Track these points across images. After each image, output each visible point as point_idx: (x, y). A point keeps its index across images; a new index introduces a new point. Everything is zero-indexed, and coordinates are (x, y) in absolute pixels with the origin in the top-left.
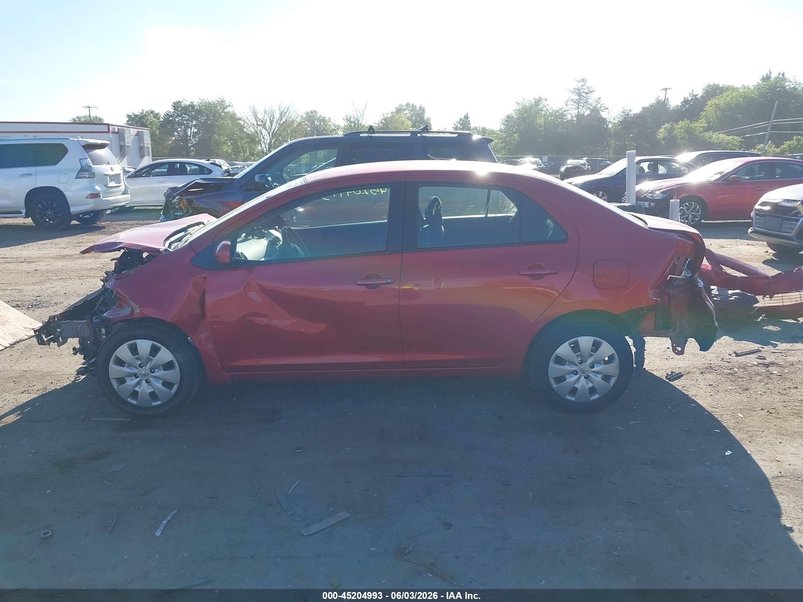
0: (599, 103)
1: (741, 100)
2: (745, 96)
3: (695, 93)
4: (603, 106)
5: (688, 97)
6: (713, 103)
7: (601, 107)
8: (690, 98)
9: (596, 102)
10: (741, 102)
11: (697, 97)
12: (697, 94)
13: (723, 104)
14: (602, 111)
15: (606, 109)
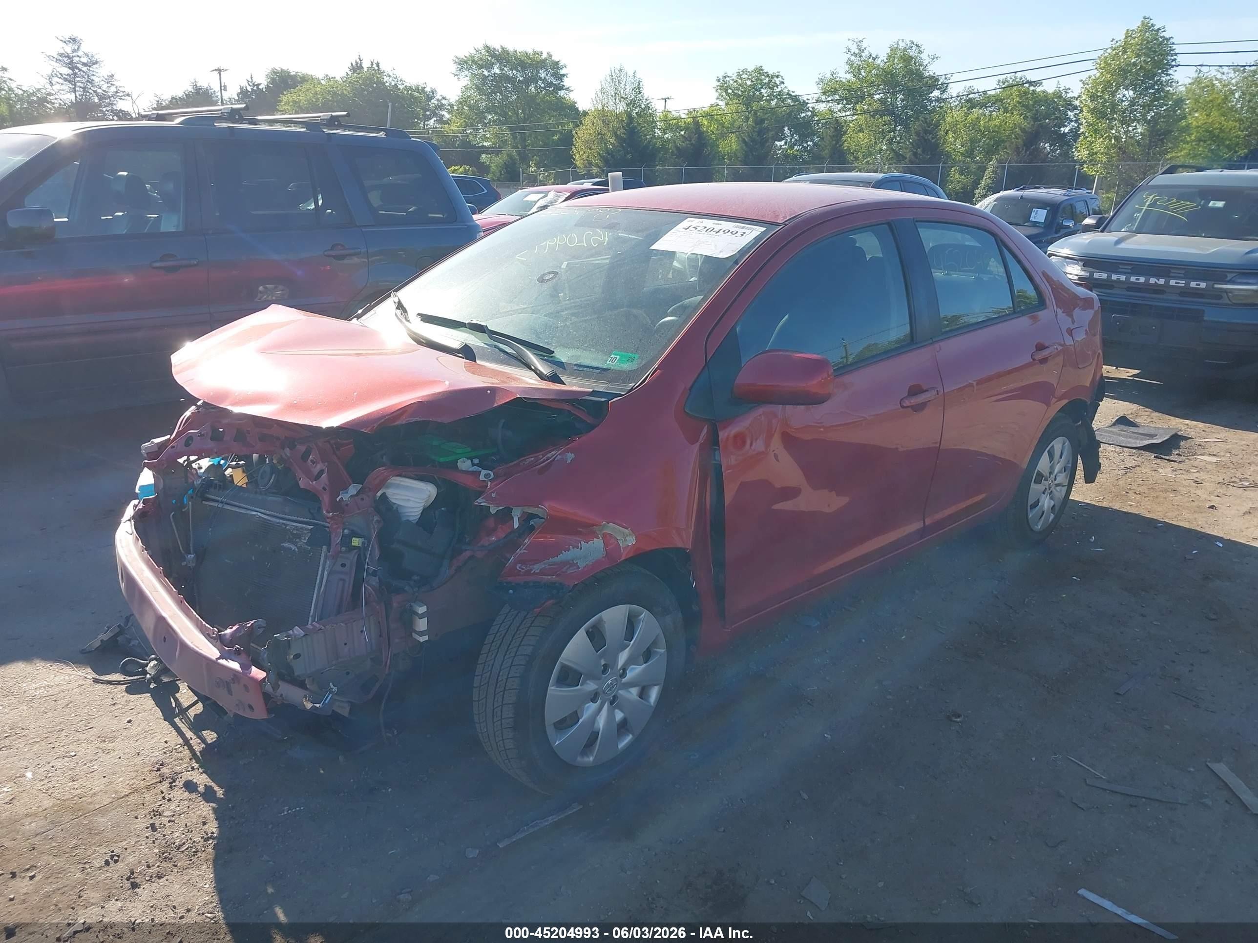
0: (112, 84)
1: (329, 97)
2: (335, 93)
3: (257, 80)
4: (121, 89)
5: (246, 87)
6: (291, 99)
7: (117, 92)
8: (249, 89)
9: (108, 83)
10: (330, 101)
11: (260, 87)
12: (259, 83)
13: (305, 103)
14: (121, 99)
15: (128, 95)
